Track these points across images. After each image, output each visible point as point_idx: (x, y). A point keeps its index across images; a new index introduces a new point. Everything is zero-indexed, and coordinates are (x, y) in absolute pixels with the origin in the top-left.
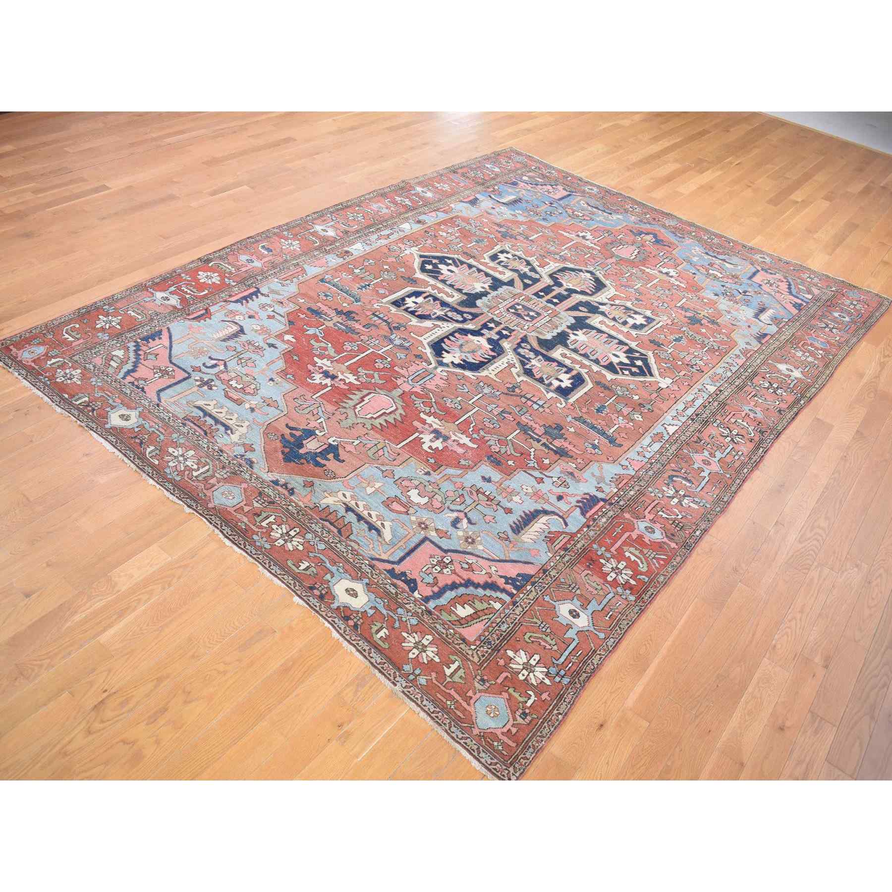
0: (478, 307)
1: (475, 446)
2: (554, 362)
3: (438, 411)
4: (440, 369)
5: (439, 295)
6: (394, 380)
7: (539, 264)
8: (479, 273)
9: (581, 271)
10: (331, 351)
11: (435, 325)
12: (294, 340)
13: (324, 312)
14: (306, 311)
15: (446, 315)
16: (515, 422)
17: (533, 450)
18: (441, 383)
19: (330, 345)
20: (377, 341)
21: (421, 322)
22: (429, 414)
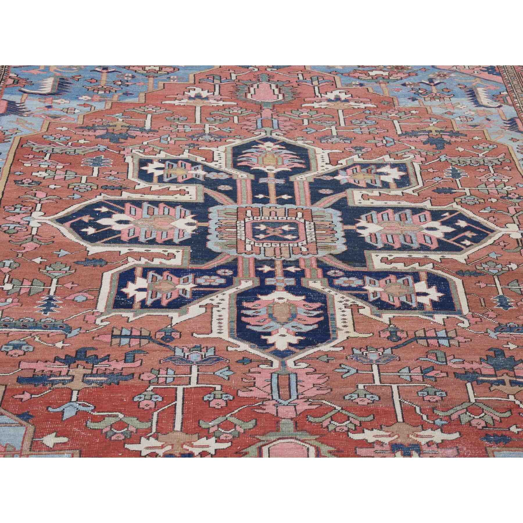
0: (221, 253)
1: (456, 435)
2: (387, 276)
3: (363, 419)
4: (290, 362)
5: (153, 263)
6: (261, 411)
7: (204, 159)
8: (158, 206)
9: (255, 143)
10: (134, 424)
11: (206, 306)
12: (65, 440)
13: (48, 374)
14: (19, 386)
15: (200, 286)
16: (452, 375)
17: (512, 398)
18: (314, 379)
19: (121, 416)
20: (170, 372)
21: (186, 312)
22: (359, 429)
